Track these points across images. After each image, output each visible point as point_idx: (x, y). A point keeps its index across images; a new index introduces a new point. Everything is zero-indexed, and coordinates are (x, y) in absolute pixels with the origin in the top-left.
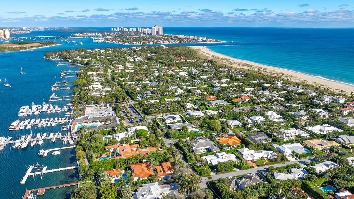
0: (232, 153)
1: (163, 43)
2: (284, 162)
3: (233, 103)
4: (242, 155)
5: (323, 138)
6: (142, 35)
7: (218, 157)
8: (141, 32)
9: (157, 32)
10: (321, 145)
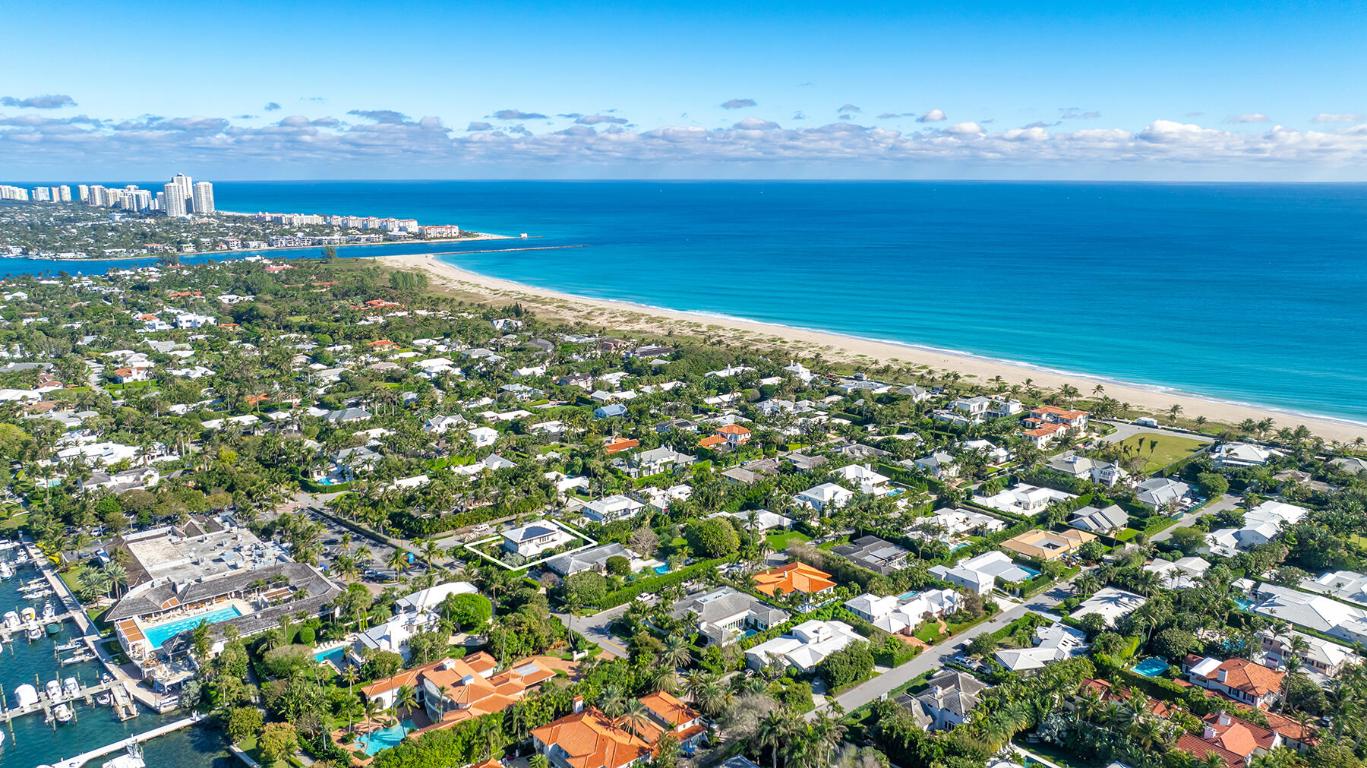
0: (834, 618)
1: (244, 246)
2: (992, 618)
3: (702, 454)
4: (870, 618)
5: (1041, 526)
6: (117, 217)
7: (804, 640)
8: (99, 202)
9: (188, 202)
10: (1055, 547)
